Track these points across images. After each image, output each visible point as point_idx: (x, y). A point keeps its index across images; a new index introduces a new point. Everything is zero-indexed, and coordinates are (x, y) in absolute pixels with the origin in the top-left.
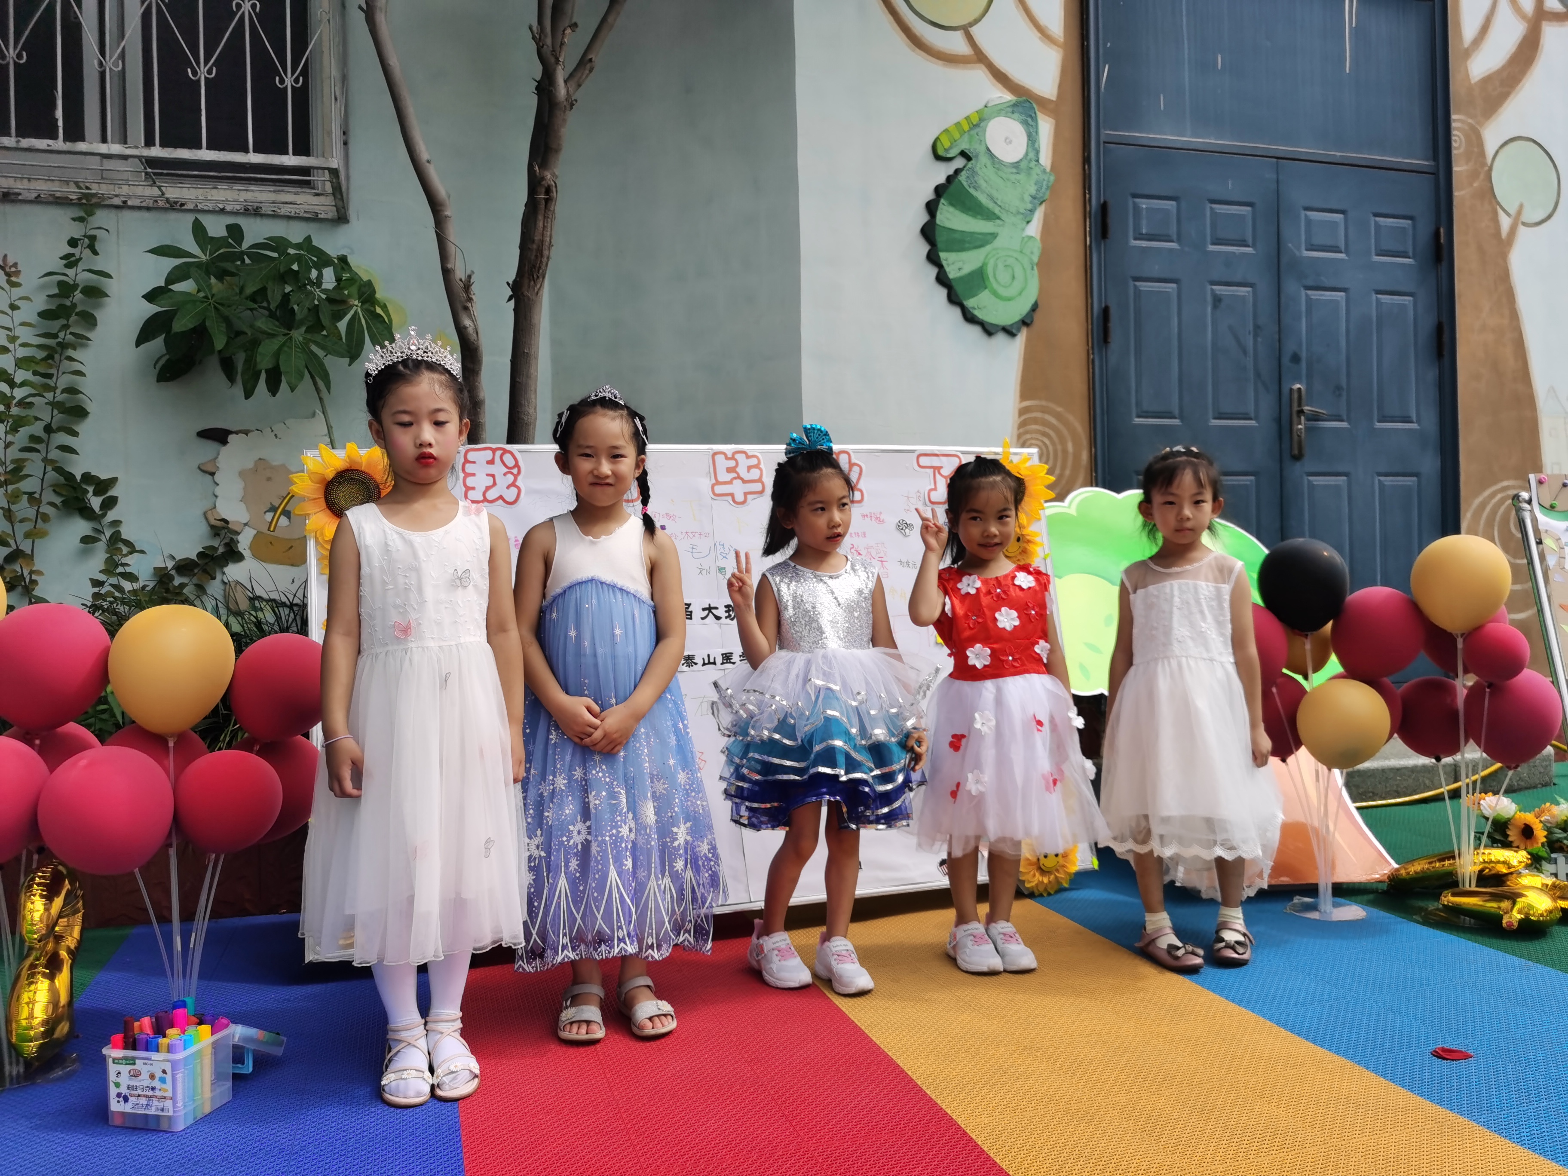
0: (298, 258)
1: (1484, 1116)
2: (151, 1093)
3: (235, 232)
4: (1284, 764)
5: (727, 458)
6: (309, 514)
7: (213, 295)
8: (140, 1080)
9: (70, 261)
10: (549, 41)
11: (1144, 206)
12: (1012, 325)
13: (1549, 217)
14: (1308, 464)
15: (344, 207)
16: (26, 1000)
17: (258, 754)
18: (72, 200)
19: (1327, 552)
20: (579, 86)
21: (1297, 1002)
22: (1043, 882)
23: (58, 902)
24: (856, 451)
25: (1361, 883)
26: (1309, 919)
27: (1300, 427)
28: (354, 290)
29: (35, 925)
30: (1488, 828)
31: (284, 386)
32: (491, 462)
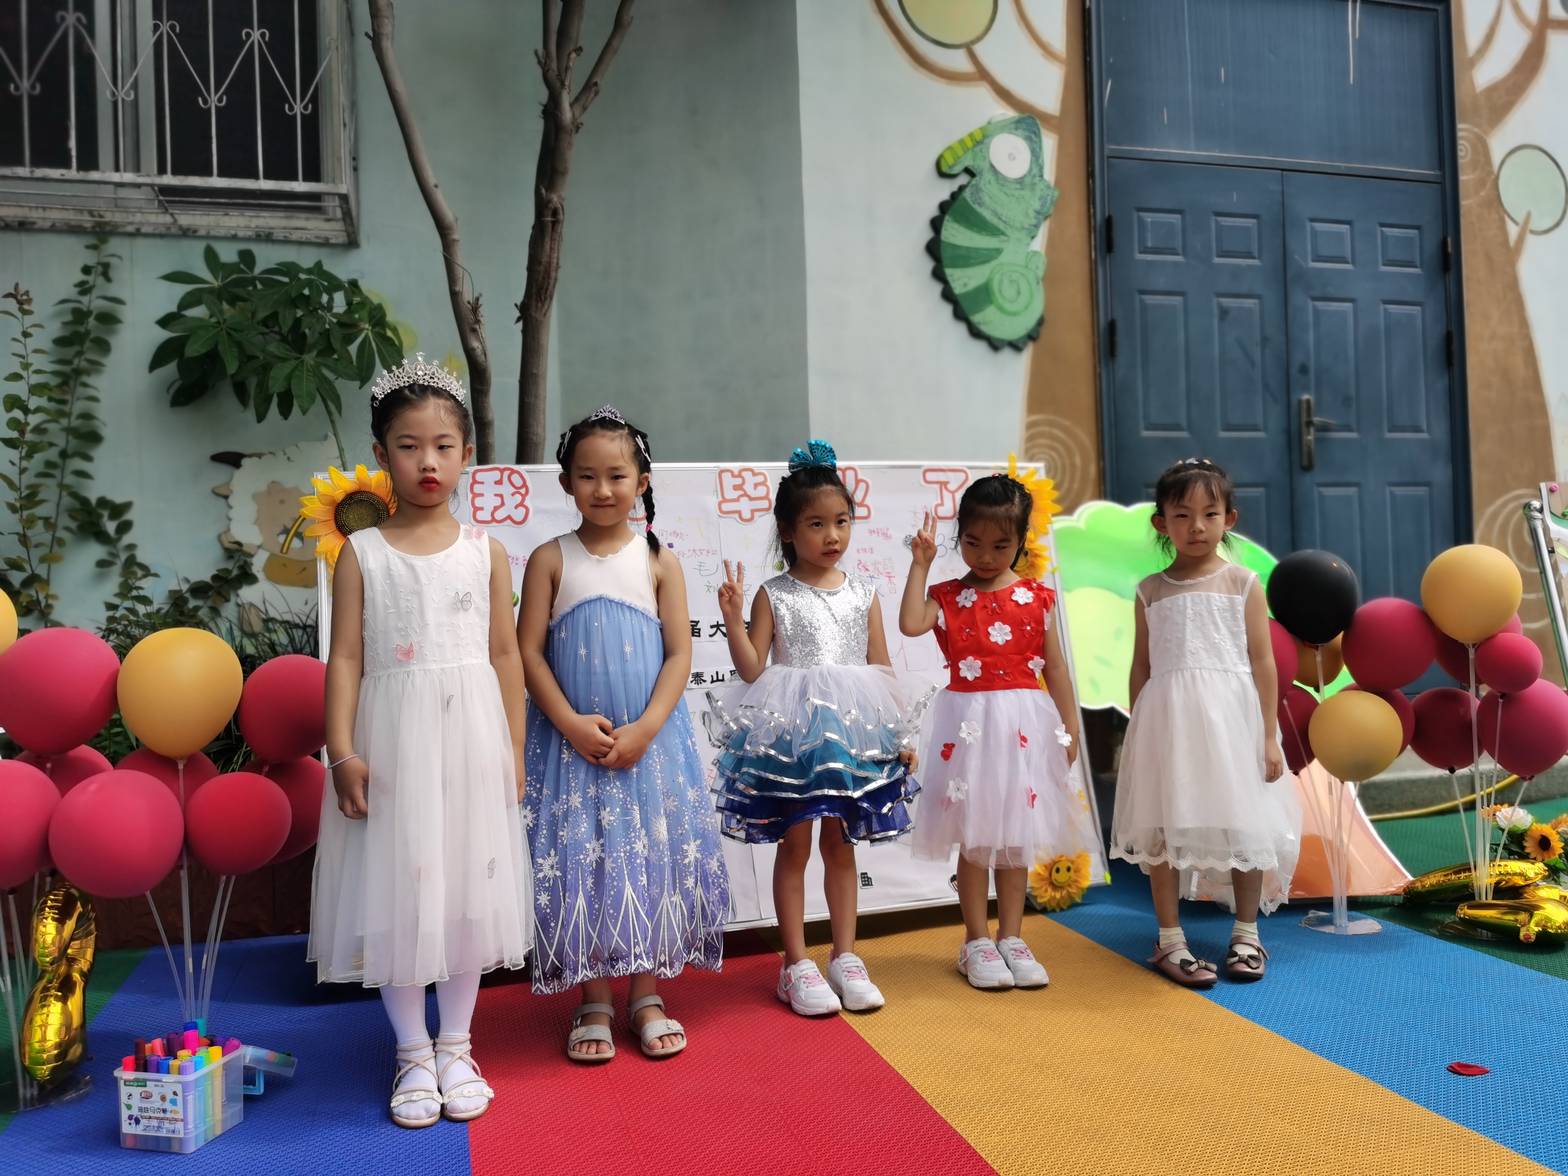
0: (309, 283)
1: (1501, 1132)
2: (162, 1115)
3: (247, 258)
4: (1296, 777)
5: (733, 476)
6: (319, 536)
7: (225, 320)
8: (151, 1102)
9: (84, 288)
10: (554, 65)
11: (1149, 220)
12: (1018, 340)
13: (1557, 225)
14: (1317, 476)
15: (354, 232)
16: (39, 1023)
17: (268, 775)
18: (86, 228)
19: (1336, 563)
20: (585, 109)
21: (1311, 1017)
22: (1055, 897)
23: (70, 925)
24: (863, 468)
25: (1376, 896)
26: (1325, 933)
27: (1310, 437)
28: (365, 313)
29: (48, 948)
30: (1503, 839)
31: (296, 410)
32: (499, 482)
